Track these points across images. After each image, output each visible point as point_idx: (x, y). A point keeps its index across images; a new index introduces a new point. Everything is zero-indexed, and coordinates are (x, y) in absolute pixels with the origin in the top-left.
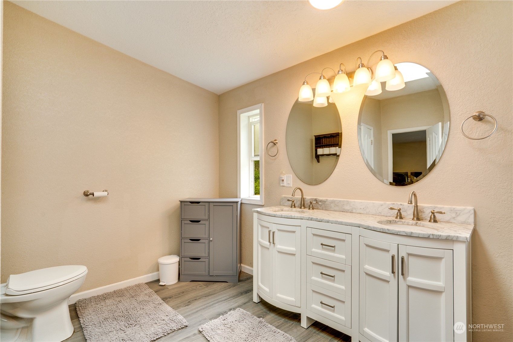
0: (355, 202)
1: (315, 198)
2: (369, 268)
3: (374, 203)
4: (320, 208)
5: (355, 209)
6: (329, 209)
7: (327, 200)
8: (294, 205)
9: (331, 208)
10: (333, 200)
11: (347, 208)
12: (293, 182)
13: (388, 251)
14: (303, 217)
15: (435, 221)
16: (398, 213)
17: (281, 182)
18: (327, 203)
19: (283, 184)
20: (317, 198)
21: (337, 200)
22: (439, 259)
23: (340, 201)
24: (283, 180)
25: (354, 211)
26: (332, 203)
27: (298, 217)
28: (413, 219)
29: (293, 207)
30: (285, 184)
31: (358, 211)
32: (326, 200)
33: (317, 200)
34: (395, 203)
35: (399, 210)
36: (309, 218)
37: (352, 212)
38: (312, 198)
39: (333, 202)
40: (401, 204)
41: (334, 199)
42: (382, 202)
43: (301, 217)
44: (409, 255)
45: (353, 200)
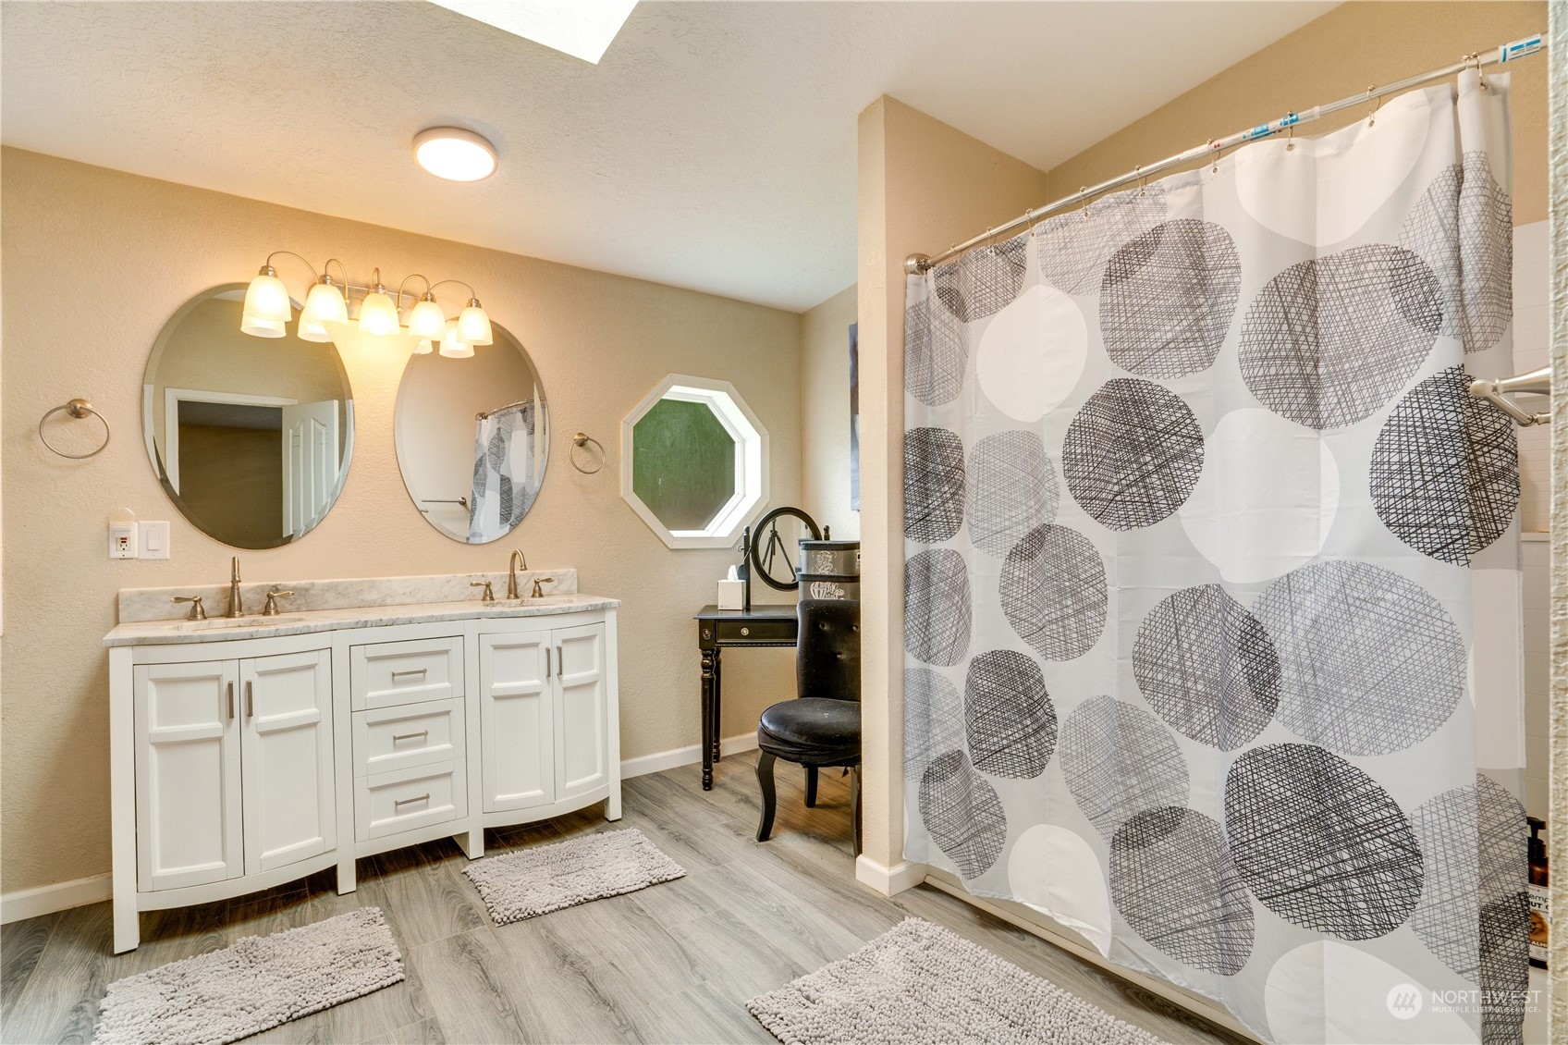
0: (389, 581)
1: (274, 583)
2: (501, 686)
3: (432, 579)
4: (291, 607)
5: (392, 596)
6: (320, 608)
7: (313, 584)
8: (203, 611)
9: (325, 603)
10: (333, 582)
11: (372, 596)
12: (171, 543)
13: (536, 645)
14: (338, 624)
15: (541, 595)
16: (486, 591)
17: (113, 546)
18: (312, 592)
19: (124, 552)
20: (278, 583)
21: (341, 583)
22: (590, 638)
23: (352, 584)
24: (124, 540)
25: (389, 601)
26: (328, 590)
27: (324, 626)
28: (508, 598)
29: (199, 616)
30: (134, 549)
31: (398, 600)
32: (308, 586)
33: (279, 587)
34: (473, 574)
35: (488, 586)
36: (357, 623)
37: (383, 603)
38: (262, 586)
39: (330, 588)
40: (483, 576)
41: (335, 580)
42: (449, 576)
43: (332, 625)
44: (565, 641)
45: (386, 578)
